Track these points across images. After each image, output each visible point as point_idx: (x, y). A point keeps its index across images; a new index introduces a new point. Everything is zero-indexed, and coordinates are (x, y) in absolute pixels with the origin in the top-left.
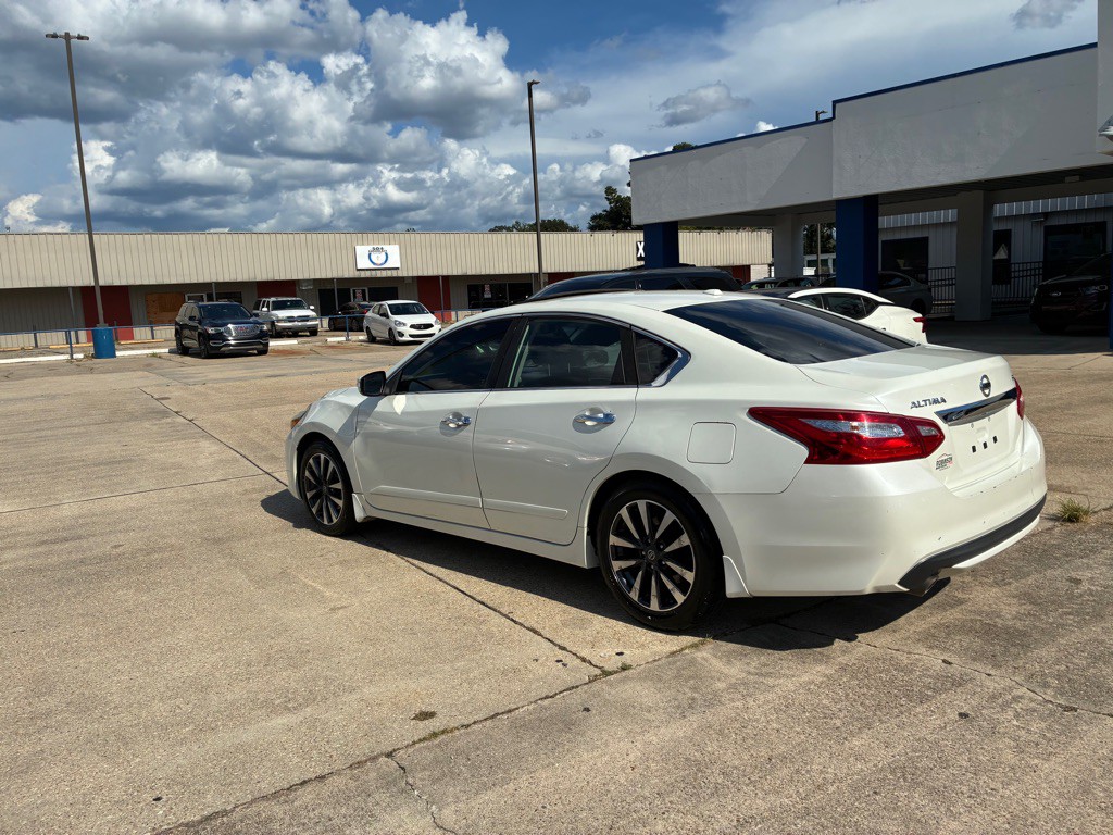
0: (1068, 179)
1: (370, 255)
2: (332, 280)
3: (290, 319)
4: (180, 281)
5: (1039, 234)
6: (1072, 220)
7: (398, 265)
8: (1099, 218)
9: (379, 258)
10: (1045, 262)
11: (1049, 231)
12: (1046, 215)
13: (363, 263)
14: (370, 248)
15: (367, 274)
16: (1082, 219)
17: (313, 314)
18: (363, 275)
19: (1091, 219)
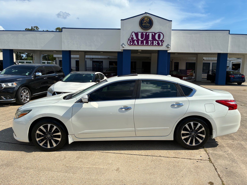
0: (101, 52)
5: (91, 62)
6: (97, 60)
8: (102, 60)
10: (93, 67)
11: (93, 62)
12: (93, 58)
16: (99, 60)
19: (100, 60)
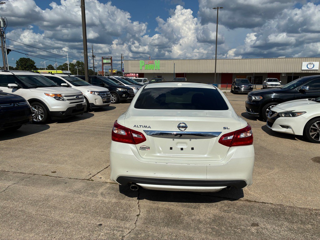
1: (307, 65)
2: (292, 73)
3: (272, 85)
4: (245, 72)
7: (318, 69)
9: (310, 67)
13: (304, 68)
14: (308, 63)
15: (305, 72)
17: (279, 84)
18: (304, 72)
